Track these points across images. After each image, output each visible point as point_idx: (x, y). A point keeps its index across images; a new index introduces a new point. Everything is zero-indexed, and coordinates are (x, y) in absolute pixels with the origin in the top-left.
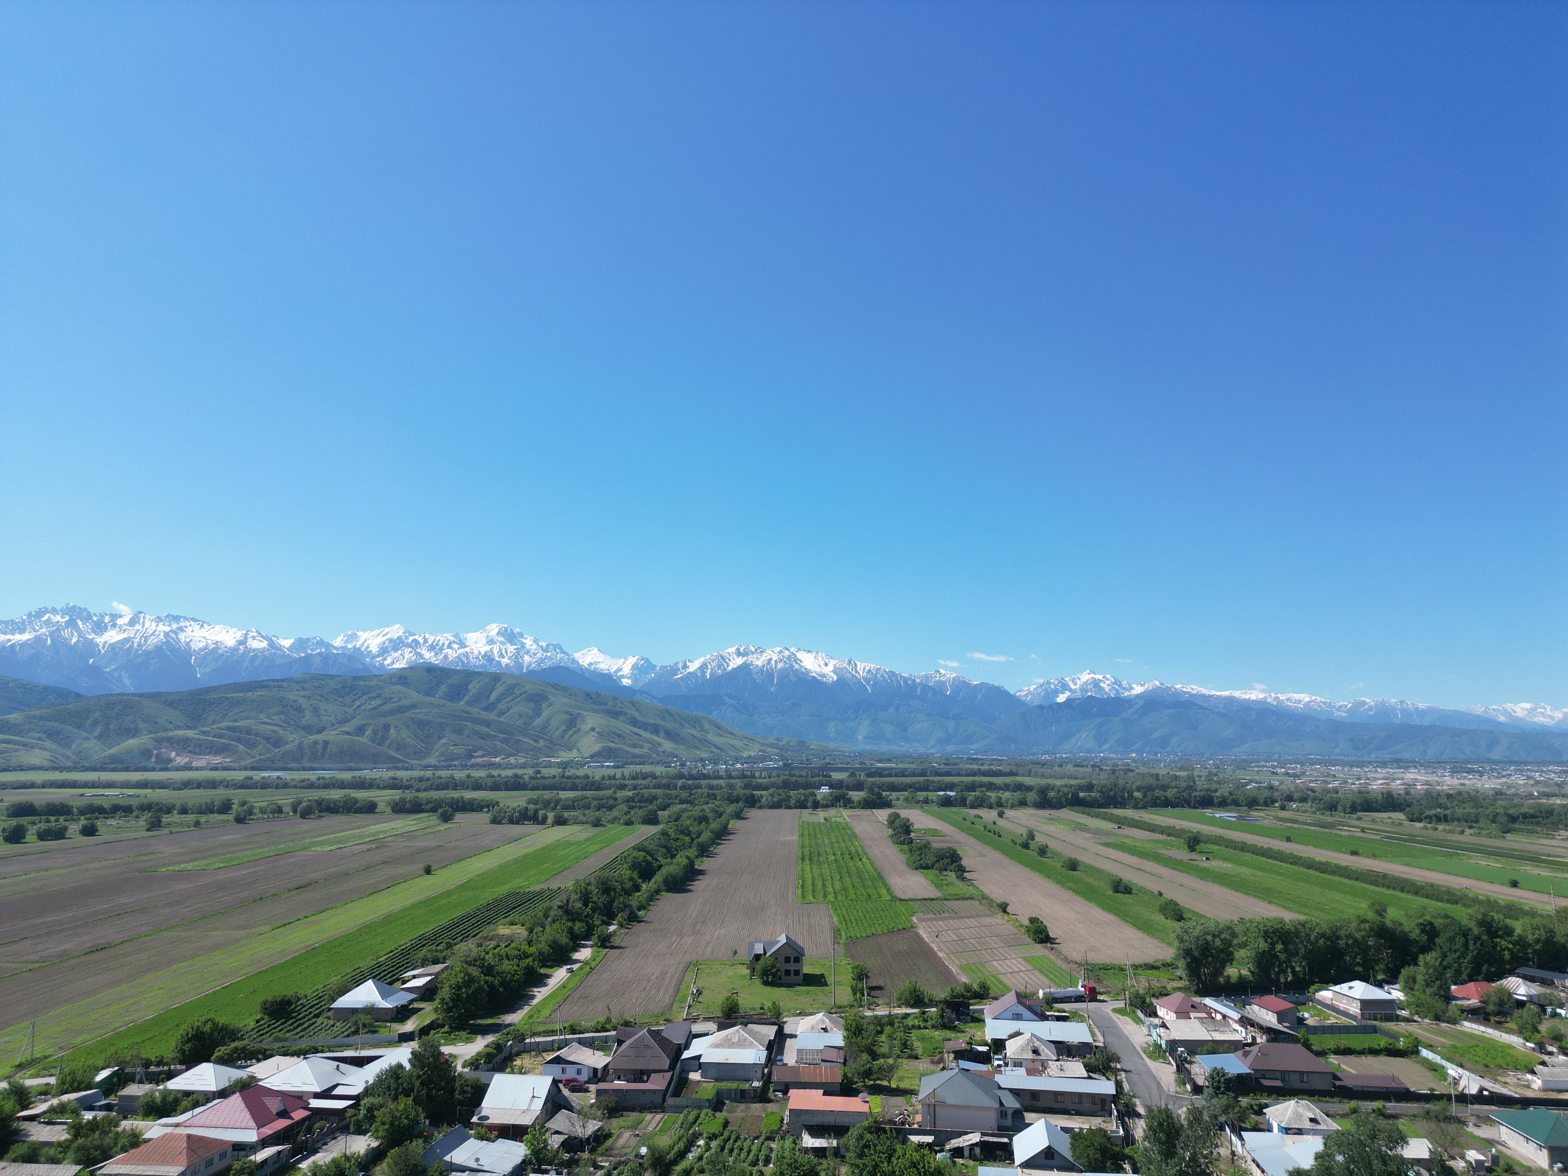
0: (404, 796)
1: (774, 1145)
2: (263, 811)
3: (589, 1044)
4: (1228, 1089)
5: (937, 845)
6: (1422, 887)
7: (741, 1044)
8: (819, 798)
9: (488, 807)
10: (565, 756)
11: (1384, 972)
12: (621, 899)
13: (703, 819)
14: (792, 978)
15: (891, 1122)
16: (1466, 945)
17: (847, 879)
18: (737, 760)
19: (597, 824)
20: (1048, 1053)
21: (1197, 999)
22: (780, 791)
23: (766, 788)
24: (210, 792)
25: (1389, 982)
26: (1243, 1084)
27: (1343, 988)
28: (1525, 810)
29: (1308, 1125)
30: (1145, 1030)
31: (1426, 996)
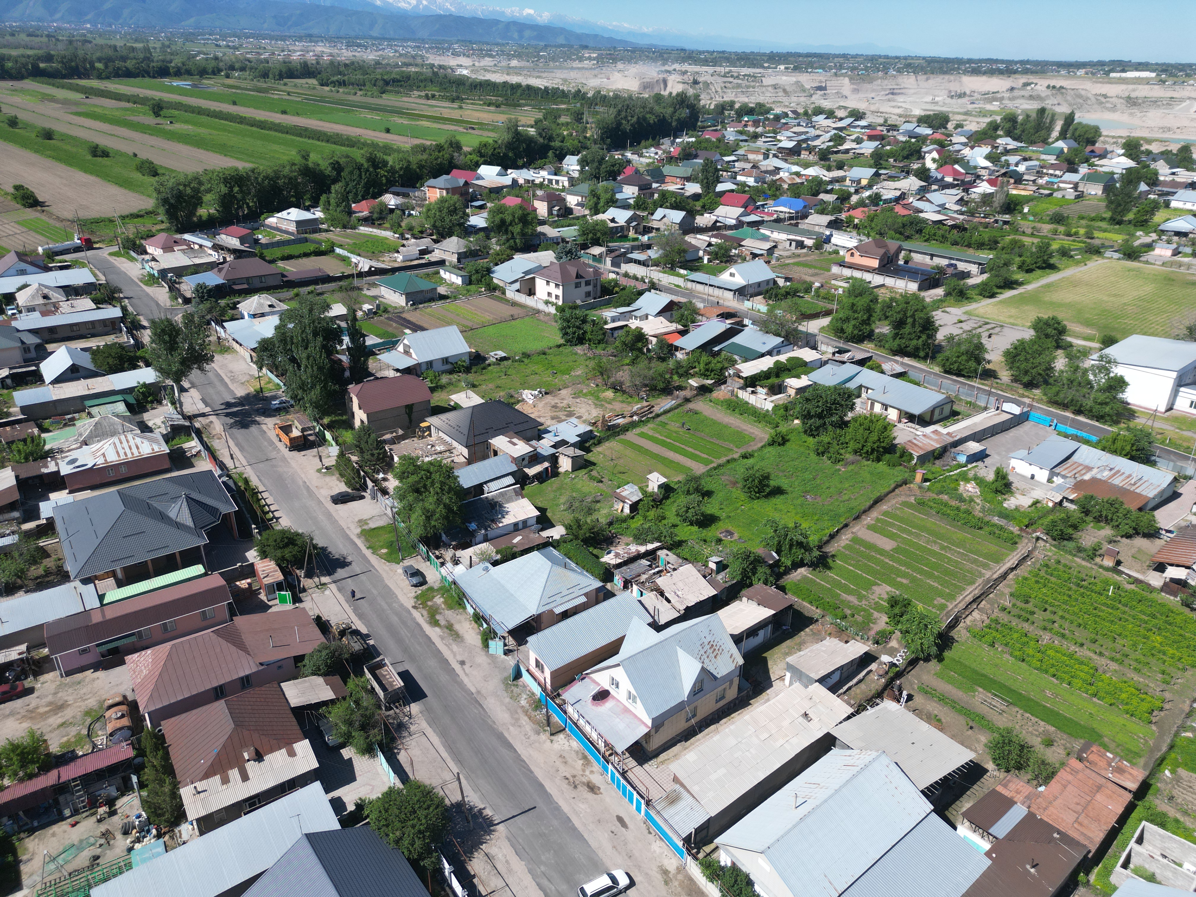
4: (210, 296)
11: (310, 200)
16: (360, 176)
20: (57, 296)
21: (178, 236)
25: (314, 207)
26: (219, 292)
27: (284, 214)
28: (394, 76)
29: (268, 309)
30: (139, 265)
31: (337, 213)
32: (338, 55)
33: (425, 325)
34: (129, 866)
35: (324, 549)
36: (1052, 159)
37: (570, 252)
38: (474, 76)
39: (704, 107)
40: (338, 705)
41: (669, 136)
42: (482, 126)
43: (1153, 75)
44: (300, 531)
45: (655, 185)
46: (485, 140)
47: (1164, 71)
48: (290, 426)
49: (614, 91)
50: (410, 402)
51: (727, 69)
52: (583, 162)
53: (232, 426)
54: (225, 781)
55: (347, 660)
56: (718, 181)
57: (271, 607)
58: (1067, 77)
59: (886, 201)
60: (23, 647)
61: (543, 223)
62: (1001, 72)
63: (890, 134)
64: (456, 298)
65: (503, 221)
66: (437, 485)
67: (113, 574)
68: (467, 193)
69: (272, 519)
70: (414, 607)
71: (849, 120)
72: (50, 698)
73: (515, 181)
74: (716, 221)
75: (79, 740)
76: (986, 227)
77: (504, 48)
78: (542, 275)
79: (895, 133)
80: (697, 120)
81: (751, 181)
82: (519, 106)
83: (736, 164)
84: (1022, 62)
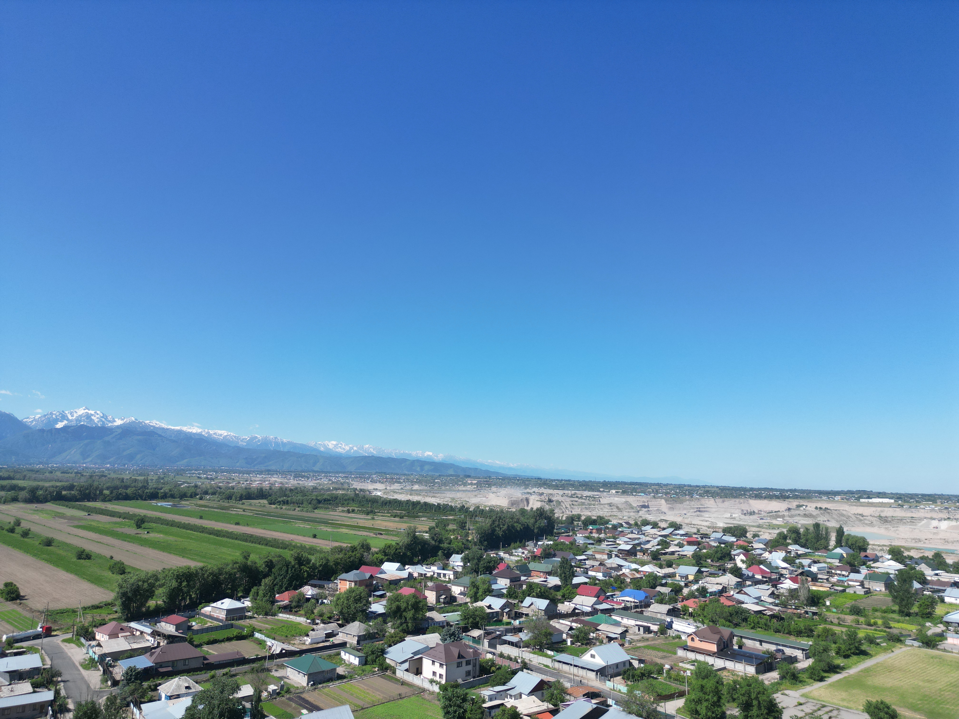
4: (136, 679)
11: (243, 591)
16: (287, 572)
20: (3, 681)
21: (125, 624)
25: (244, 597)
26: (147, 674)
27: (218, 604)
28: (325, 497)
29: (184, 691)
30: (84, 650)
31: (263, 602)
32: (287, 483)
33: (321, 705)
36: (836, 562)
37: (453, 635)
38: (385, 496)
39: (558, 518)
41: (532, 539)
42: (388, 532)
43: (892, 501)
45: (523, 578)
46: (389, 542)
47: (898, 498)
49: (489, 507)
51: (573, 492)
52: (465, 560)
56: (574, 575)
58: (829, 502)
59: (712, 594)
61: (431, 609)
62: (777, 497)
63: (704, 540)
64: (351, 678)
65: (398, 608)
68: (372, 584)
71: (670, 530)
73: (410, 575)
74: (575, 609)
76: (800, 617)
77: (409, 477)
78: (429, 656)
79: (708, 540)
80: (553, 528)
81: (600, 576)
82: (418, 517)
83: (587, 562)
84: (791, 491)
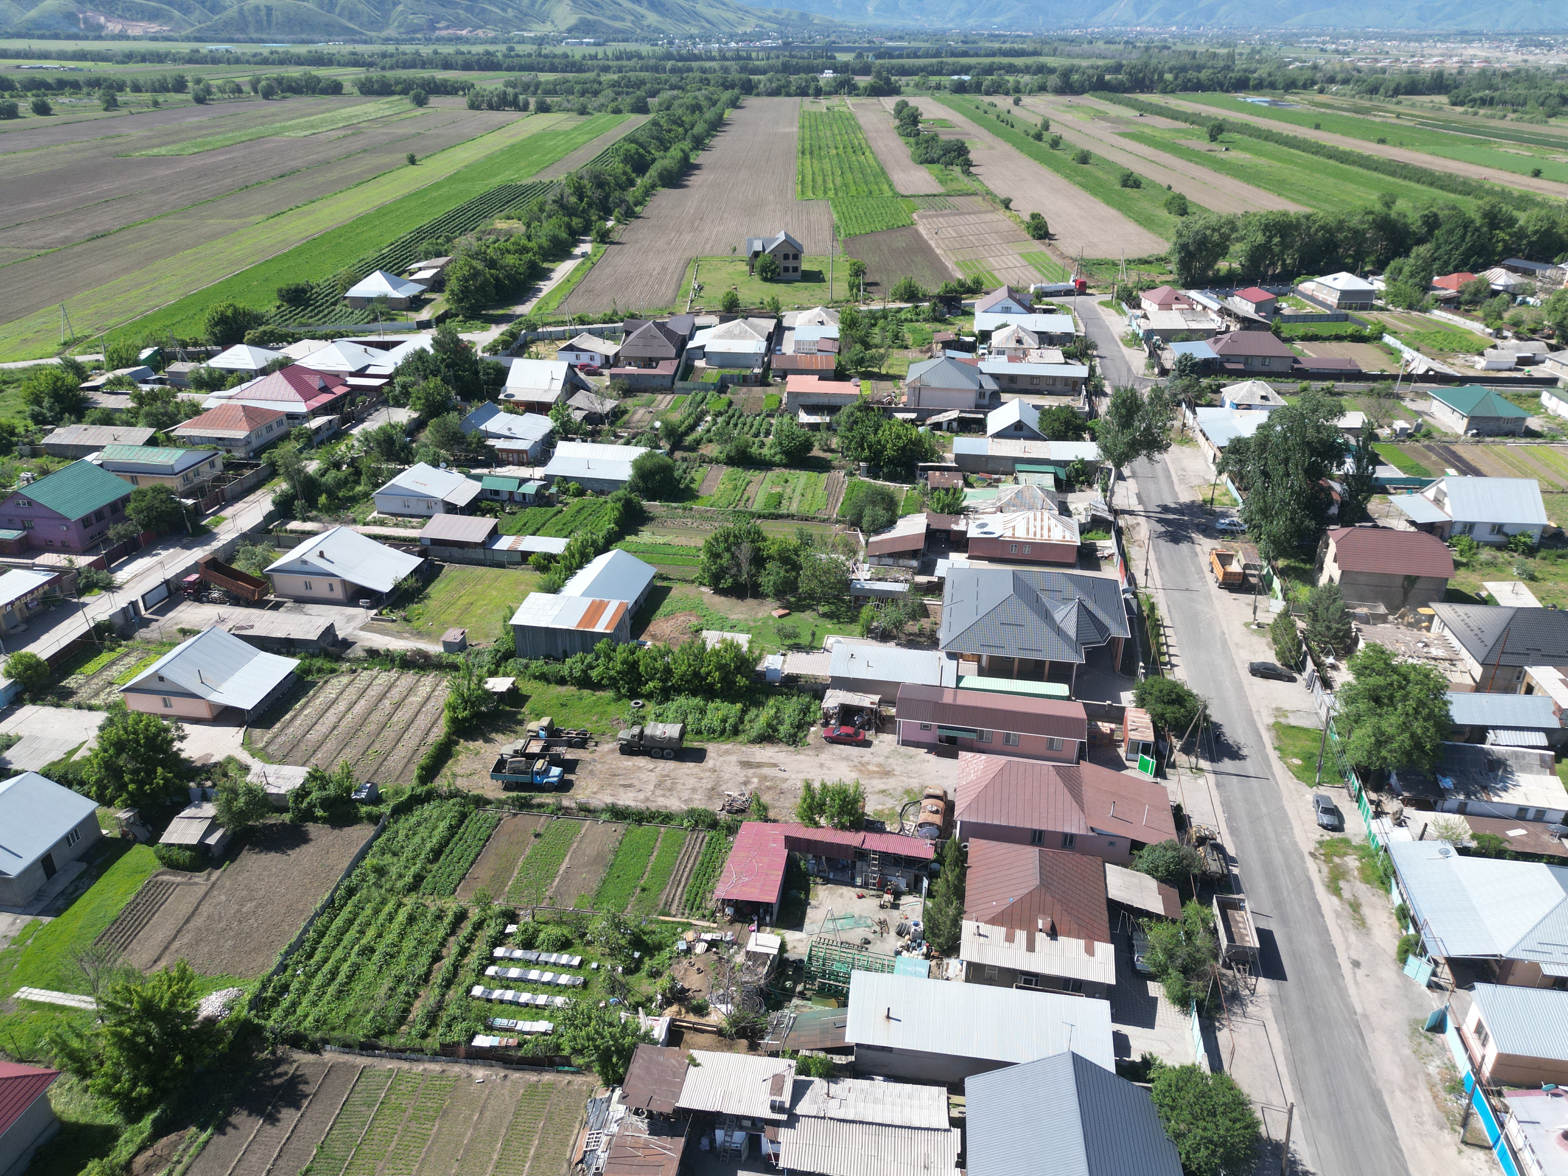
0: (370, 75)
1: (773, 421)
2: (222, 90)
3: (600, 334)
5: (945, 137)
6: (1439, 178)
7: (742, 336)
8: (821, 83)
9: (463, 89)
10: (538, 30)
11: (1373, 263)
12: (617, 194)
13: (696, 108)
14: (791, 275)
15: (879, 402)
16: (1463, 238)
17: (849, 176)
18: (731, 37)
19: (583, 111)
20: (1031, 342)
21: (1183, 292)
22: (779, 76)
23: (764, 72)
24: (158, 67)
25: (1374, 273)
26: (1208, 367)
27: (1328, 279)
29: (1258, 401)
30: (1126, 321)
31: (1407, 286)
32: (1498, 60)
33: (1483, 468)
34: (891, 969)
35: (1217, 726)
40: (1164, 925)
44: (1195, 692)
48: (1231, 556)
50: (1413, 573)
53: (1160, 536)
54: (1010, 938)
55: (1195, 876)
57: (1127, 768)
60: (876, 698)
64: (1553, 439)
66: (1412, 703)
67: (978, 659)
69: (1166, 664)
70: (1312, 854)
72: (881, 760)
75: (891, 815)
